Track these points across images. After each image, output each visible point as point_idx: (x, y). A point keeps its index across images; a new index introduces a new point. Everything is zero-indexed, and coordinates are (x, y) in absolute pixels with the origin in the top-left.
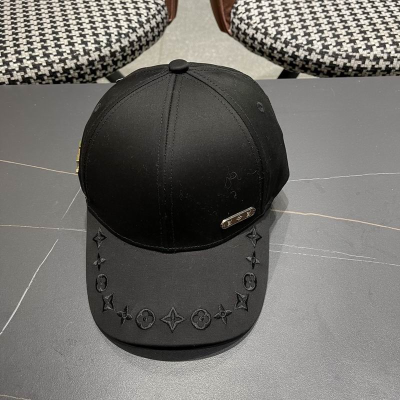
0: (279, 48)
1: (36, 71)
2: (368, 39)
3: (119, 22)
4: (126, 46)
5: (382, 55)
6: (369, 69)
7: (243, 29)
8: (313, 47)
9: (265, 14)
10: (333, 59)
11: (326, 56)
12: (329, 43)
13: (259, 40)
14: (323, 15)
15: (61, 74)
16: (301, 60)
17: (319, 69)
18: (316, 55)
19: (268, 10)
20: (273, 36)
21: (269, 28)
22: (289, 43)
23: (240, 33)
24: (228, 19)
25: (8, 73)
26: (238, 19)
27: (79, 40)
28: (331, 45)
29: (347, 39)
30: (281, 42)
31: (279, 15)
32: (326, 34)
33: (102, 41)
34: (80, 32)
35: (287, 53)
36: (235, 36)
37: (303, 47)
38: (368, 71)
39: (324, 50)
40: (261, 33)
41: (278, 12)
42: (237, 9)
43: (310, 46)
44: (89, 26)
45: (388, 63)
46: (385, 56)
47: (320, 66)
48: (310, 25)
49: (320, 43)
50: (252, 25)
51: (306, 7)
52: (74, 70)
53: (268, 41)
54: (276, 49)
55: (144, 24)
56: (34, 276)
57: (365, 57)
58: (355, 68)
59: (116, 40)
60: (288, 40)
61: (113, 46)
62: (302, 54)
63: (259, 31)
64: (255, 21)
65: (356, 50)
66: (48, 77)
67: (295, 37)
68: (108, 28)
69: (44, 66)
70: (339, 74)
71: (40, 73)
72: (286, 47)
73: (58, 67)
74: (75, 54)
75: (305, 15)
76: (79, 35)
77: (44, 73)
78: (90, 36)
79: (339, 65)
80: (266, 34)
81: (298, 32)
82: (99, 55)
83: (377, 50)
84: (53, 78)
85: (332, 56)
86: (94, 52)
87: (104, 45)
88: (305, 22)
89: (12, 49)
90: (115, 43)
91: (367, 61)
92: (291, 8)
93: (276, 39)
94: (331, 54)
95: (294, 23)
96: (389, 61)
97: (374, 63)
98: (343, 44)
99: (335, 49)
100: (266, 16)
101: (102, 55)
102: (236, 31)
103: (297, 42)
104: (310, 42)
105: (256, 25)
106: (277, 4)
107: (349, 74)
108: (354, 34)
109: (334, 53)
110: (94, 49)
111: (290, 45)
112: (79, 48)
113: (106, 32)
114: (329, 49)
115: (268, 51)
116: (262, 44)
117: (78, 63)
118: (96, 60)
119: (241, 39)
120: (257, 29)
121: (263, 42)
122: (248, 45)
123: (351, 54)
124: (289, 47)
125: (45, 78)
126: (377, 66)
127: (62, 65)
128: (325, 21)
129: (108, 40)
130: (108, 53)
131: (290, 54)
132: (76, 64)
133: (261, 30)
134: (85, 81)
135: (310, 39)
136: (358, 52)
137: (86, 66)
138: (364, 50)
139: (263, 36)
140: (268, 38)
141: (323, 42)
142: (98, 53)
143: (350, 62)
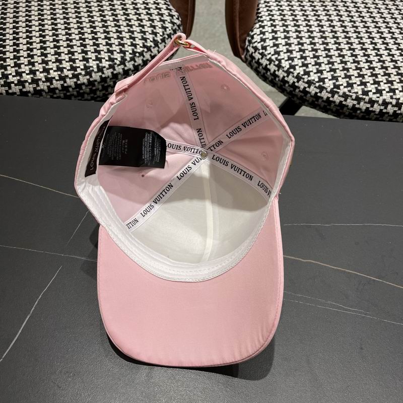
0: (291, 82)
1: (48, 84)
2: (378, 83)
3: (134, 40)
4: (140, 65)
5: (391, 100)
6: (377, 113)
7: (257, 58)
8: (324, 85)
9: (280, 46)
10: (343, 99)
11: (336, 96)
12: (341, 83)
13: (272, 71)
14: (336, 53)
15: (73, 89)
16: (311, 96)
17: (328, 107)
18: (327, 94)
19: (283, 42)
20: (286, 69)
21: (283, 61)
22: (301, 78)
23: (254, 61)
24: (243, 45)
25: (20, 84)
26: (253, 47)
27: (93, 56)
28: (342, 85)
29: (358, 81)
30: (293, 77)
31: (294, 49)
32: (338, 73)
33: (117, 59)
34: (95, 47)
35: (299, 88)
36: (247, 63)
37: (315, 84)
38: (375, 114)
39: (335, 90)
40: (274, 65)
41: (293, 45)
42: (252, 37)
43: (321, 83)
44: (104, 42)
45: (396, 109)
46: (394, 102)
47: (330, 105)
48: (323, 63)
49: (331, 82)
50: (266, 56)
51: (321, 43)
52: (86, 86)
53: (281, 74)
54: (288, 82)
55: (159, 44)
56: (37, 303)
57: (374, 101)
58: (364, 111)
59: (130, 58)
60: (300, 75)
61: (127, 64)
62: (313, 90)
63: (273, 63)
64: (269, 52)
65: (366, 93)
66: (59, 91)
67: (307, 73)
68: (123, 45)
69: (57, 80)
70: (347, 113)
71: (52, 87)
72: (298, 82)
73: (70, 82)
74: (88, 70)
75: (319, 51)
76: (94, 51)
77: (56, 86)
78: (105, 52)
79: (348, 106)
80: (279, 66)
81: (311, 68)
82: (112, 73)
83: (386, 95)
84: (65, 92)
85: (342, 96)
86: (108, 69)
87: (118, 63)
88: (318, 59)
89: (26, 60)
90: (129, 62)
91: (376, 105)
92: (306, 43)
93: (288, 73)
94: (341, 94)
95: (308, 58)
96: (397, 107)
97: (382, 108)
98: (354, 85)
99: (346, 90)
100: (281, 48)
101: (115, 72)
102: (249, 59)
103: (309, 79)
104: (322, 80)
105: (270, 56)
106: (292, 37)
107: (357, 115)
108: (366, 76)
109: (344, 93)
110: (107, 66)
111: (302, 80)
112: (93, 64)
113: (120, 49)
114: (340, 89)
115: (279, 83)
116: (274, 75)
117: (91, 79)
118: (108, 77)
119: (254, 67)
120: (270, 60)
121: (276, 74)
122: (260, 74)
123: (361, 96)
124: (301, 82)
125: (57, 91)
126: (385, 111)
127: (75, 80)
128: (338, 60)
129: (122, 58)
130: (121, 71)
131: (301, 89)
132: (88, 80)
133: (274, 62)
134: (96, 96)
135: (322, 77)
136: (368, 95)
137: (99, 83)
138: (374, 93)
139: (276, 69)
140: (281, 71)
141: (334, 81)
142: (111, 70)
143: (359, 104)
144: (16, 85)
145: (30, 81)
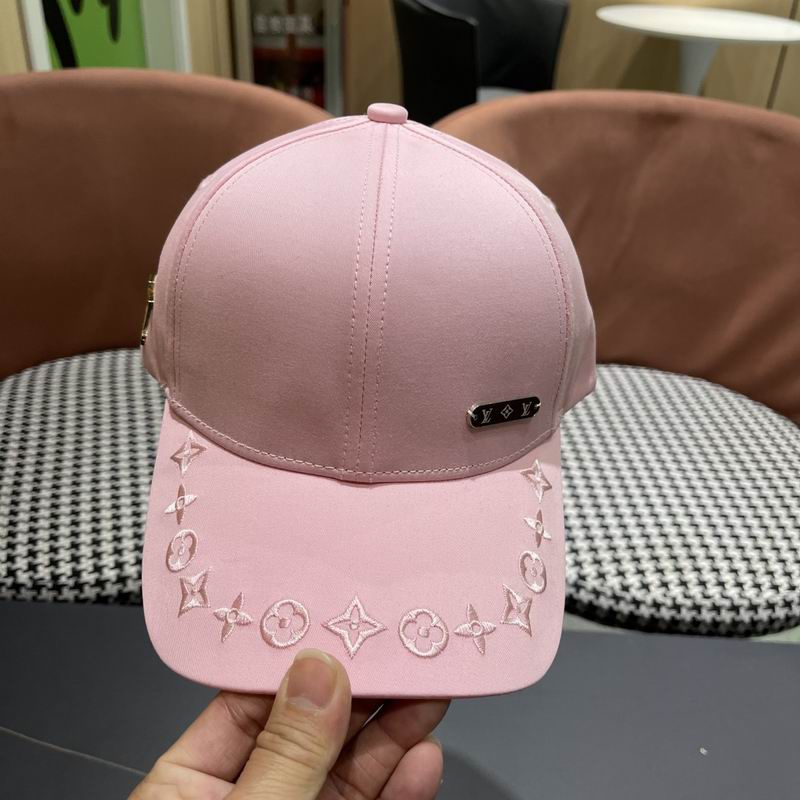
144: (92, 586)
145: (114, 579)
